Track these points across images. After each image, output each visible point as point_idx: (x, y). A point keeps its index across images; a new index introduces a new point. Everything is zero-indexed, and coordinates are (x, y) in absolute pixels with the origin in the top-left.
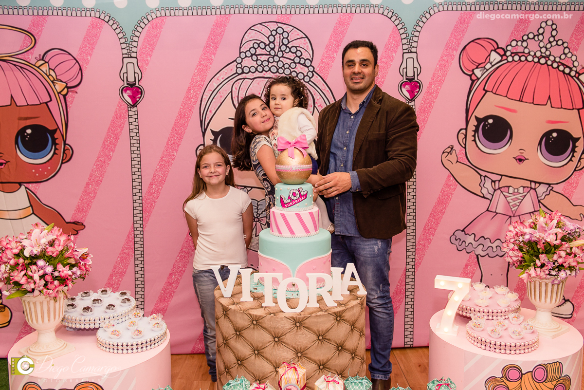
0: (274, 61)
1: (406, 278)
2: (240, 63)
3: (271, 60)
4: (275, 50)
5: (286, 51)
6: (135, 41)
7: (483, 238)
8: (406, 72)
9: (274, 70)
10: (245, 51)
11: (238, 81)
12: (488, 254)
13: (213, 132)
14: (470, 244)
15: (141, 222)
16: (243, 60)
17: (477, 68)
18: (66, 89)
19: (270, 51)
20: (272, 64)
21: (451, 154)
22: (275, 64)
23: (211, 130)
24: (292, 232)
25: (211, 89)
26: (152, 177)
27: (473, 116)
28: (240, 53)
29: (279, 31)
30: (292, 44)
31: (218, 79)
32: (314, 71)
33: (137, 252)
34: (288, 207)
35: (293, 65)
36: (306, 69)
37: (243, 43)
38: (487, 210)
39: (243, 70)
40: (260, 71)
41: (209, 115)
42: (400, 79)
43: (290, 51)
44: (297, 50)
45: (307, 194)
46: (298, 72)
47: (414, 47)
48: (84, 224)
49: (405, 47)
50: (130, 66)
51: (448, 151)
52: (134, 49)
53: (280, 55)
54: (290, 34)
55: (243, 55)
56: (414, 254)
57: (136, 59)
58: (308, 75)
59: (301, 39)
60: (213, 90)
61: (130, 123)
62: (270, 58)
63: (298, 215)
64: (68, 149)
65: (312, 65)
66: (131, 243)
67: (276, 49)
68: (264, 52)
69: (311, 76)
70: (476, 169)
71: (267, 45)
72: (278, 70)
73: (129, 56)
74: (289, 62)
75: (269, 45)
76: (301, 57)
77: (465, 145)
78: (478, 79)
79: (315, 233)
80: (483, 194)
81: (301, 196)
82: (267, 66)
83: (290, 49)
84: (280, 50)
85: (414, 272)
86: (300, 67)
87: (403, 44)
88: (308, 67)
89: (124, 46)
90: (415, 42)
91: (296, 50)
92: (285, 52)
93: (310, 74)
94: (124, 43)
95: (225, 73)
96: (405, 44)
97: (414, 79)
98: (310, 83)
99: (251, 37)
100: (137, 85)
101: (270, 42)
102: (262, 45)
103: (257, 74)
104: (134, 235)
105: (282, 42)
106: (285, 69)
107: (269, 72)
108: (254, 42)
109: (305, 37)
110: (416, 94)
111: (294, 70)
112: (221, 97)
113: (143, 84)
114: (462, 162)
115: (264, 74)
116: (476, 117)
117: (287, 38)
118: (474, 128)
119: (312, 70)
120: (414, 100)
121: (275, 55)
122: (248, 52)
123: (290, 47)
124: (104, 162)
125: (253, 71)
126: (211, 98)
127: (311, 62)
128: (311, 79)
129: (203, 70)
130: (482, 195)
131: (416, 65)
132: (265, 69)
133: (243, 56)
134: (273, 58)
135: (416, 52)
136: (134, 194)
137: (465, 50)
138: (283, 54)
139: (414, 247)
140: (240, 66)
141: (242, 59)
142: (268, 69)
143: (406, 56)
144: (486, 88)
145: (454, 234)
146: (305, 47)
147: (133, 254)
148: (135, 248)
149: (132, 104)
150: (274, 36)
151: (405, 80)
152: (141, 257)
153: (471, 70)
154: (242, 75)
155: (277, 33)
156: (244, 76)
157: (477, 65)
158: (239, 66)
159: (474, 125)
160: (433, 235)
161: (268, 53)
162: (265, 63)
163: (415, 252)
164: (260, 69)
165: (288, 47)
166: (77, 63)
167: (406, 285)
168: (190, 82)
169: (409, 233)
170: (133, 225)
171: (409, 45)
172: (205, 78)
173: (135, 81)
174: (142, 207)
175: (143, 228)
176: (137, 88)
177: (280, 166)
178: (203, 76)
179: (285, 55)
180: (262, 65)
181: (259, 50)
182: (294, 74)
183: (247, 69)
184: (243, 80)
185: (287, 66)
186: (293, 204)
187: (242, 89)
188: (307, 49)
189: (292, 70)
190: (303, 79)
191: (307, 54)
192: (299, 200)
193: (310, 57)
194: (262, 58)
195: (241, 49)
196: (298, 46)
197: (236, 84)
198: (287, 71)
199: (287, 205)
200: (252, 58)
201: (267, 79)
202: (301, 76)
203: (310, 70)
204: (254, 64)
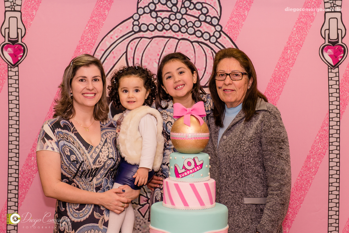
0: (176, 18)
2: (138, 20)
3: (173, 17)
4: (178, 6)
5: (191, 8)
8: (329, 34)
9: (176, 28)
10: (143, 7)
11: (135, 40)
15: (16, 200)
16: (141, 17)
19: (172, 7)
20: (174, 22)
22: (177, 22)
24: (186, 204)
25: (103, 49)
26: (32, 147)
28: (138, 8)
31: (111, 38)
32: (221, 30)
34: (182, 177)
35: (198, 24)
36: (213, 28)
39: (140, 27)
40: (160, 29)
42: (321, 42)
43: (195, 7)
44: (203, 7)
45: (202, 164)
46: (203, 32)
47: (338, 6)
49: (328, 5)
50: (13, 21)
52: (18, 2)
53: (183, 11)
55: (141, 11)
57: (20, 13)
58: (215, 35)
60: (105, 50)
61: (9, 85)
63: (193, 186)
65: (220, 23)
66: (3, 224)
67: (179, 5)
68: (165, 8)
69: (218, 37)
72: (180, 28)
73: (13, 9)
74: (193, 19)
76: (207, 15)
79: (210, 207)
81: (196, 166)
82: (168, 24)
83: (195, 5)
84: (183, 6)
86: (206, 26)
87: (325, 3)
88: (215, 26)
91: (201, 7)
92: (189, 9)
93: (217, 34)
95: (119, 31)
96: (328, 2)
97: (338, 42)
98: (217, 44)
100: (20, 42)
103: (156, 33)
106: (189, 27)
107: (170, 30)
110: (340, 59)
111: (199, 29)
112: (114, 57)
113: (26, 41)
115: (165, 33)
119: (219, 30)
120: (338, 67)
121: (177, 12)
122: (147, 8)
123: (195, 3)
125: (151, 29)
127: (219, 20)
128: (218, 40)
129: (95, 27)
131: (341, 26)
132: (165, 27)
133: (141, 12)
134: (175, 15)
135: (340, 12)
136: (9, 167)
138: (187, 11)
140: (138, 24)
141: (140, 15)
142: (169, 27)
143: (329, 16)
146: (213, 3)
149: (13, 64)
154: (139, 33)
156: (141, 34)
158: (136, 23)
161: (170, 9)
162: (166, 21)
164: (160, 27)
165: (193, 3)
168: (80, 39)
169: (331, 224)
170: (6, 203)
171: (332, 4)
172: (97, 36)
173: (18, 37)
174: (18, 182)
175: (17, 206)
176: (20, 45)
177: (175, 133)
178: (94, 34)
179: (189, 12)
180: (162, 23)
181: (159, 5)
182: (199, 34)
183: (145, 27)
184: (140, 39)
185: (190, 24)
186: (187, 173)
187: (138, 49)
188: (215, 6)
189: (196, 29)
190: (209, 39)
191: (214, 12)
192: (194, 170)
193: (218, 15)
194: (162, 15)
195: (139, 4)
196: (204, 2)
197: (132, 43)
198: (191, 30)
199: (181, 175)
200: (151, 15)
201: (168, 39)
202: (206, 36)
203: (217, 29)
204: (154, 21)
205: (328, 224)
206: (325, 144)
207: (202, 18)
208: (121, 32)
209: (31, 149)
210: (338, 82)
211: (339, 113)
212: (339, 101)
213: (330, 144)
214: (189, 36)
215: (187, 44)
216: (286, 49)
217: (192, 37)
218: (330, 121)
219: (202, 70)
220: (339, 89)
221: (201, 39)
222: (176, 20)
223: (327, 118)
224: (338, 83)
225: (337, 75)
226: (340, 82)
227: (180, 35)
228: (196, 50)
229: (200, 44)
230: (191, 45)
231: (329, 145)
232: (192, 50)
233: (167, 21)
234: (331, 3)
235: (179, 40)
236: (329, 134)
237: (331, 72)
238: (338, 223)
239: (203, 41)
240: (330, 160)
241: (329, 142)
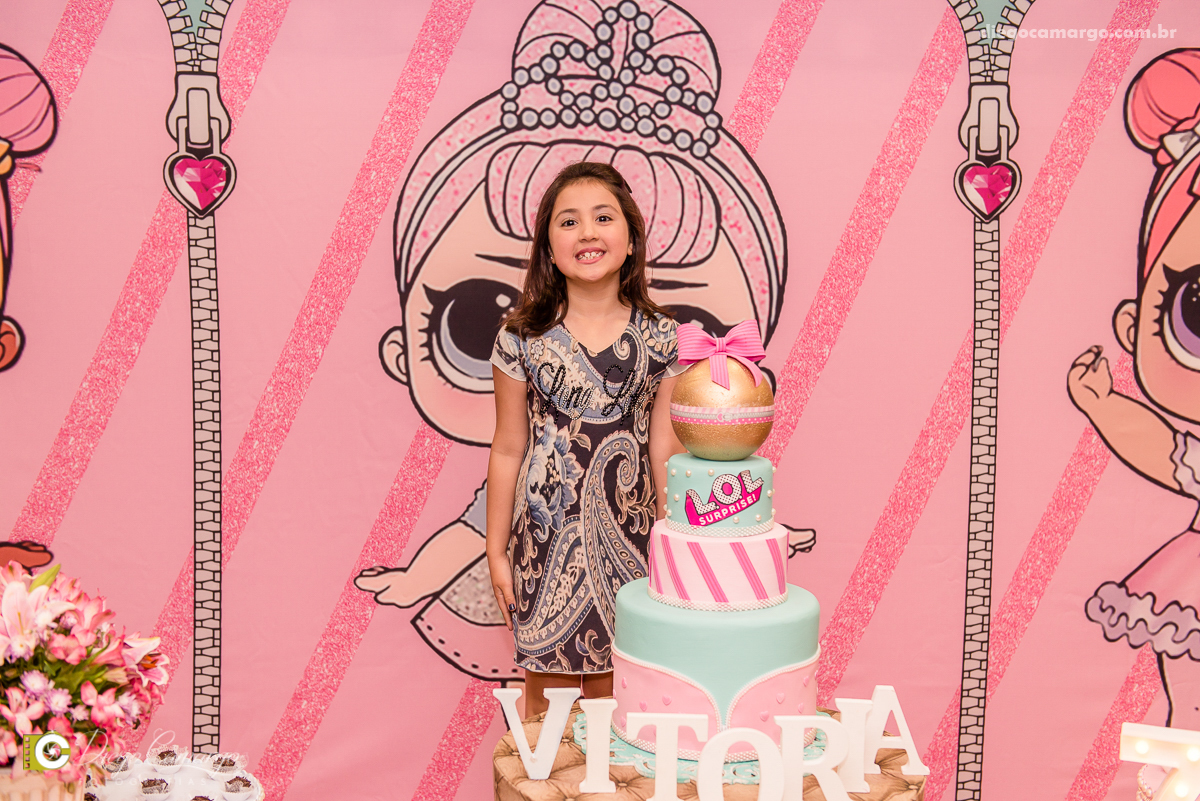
0: (609, 96)
1: (961, 715)
2: (513, 100)
3: (601, 92)
4: (613, 63)
5: (644, 69)
6: (213, 28)
7: (1175, 607)
8: (978, 139)
9: (608, 120)
10: (527, 66)
11: (507, 151)
12: (1188, 651)
13: (431, 294)
14: (1141, 623)
16: (523, 91)
17: (1173, 131)
18: (8, 160)
19: (599, 66)
20: (605, 105)
21: (1095, 371)
22: (611, 103)
23: (424, 286)
24: (719, 595)
25: (428, 171)
26: (252, 417)
27: (1159, 265)
28: (514, 70)
29: (626, 10)
30: (662, 49)
31: (448, 144)
32: (720, 127)
33: (200, 633)
34: (707, 524)
35: (662, 110)
36: (699, 120)
37: (523, 41)
38: (1191, 529)
39: (519, 118)
40: (570, 122)
41: (420, 245)
42: (959, 157)
43: (655, 68)
44: (675, 68)
45: (760, 489)
46: (675, 130)
47: (1000, 69)
48: (49, 549)
49: (977, 67)
50: (197, 99)
51: (1088, 362)
52: (210, 51)
53: (627, 77)
54: (656, 21)
55: (521, 77)
56: (985, 648)
57: (215, 79)
58: (705, 137)
59: (687, 36)
60: (433, 174)
61: (192, 263)
62: (599, 88)
63: (738, 549)
64: (10, 332)
65: (715, 109)
66: (185, 606)
67: (617, 63)
68: (581, 69)
69: (711, 142)
70: (1161, 412)
71: (591, 50)
72: (619, 120)
73: (196, 69)
74: (652, 98)
75: (595, 50)
76: (685, 87)
77: (1135, 345)
78: (1175, 162)
79: (779, 597)
80: (1180, 484)
81: (745, 494)
82: (590, 108)
83: (655, 62)
84: (626, 65)
85: (985, 698)
86: (682, 115)
87: (970, 60)
88: (704, 116)
89: (181, 39)
90: (1004, 54)
91: (670, 67)
92: (642, 72)
93: (710, 137)
94: (180, 32)
95: (469, 127)
96: (977, 59)
97: (998, 157)
98: (709, 160)
99: (547, 27)
100: (216, 153)
101: (600, 43)
102: (577, 51)
103: (560, 132)
104: (195, 582)
105: (634, 43)
106: (640, 118)
107: (595, 125)
108: (553, 39)
109: (698, 29)
110: (1002, 199)
111: (666, 122)
112: (456, 193)
113: (233, 150)
114: (1124, 392)
115: (581, 133)
116: (1166, 268)
117: (647, 32)
118: (1160, 300)
119: (714, 125)
120: (997, 218)
121: (612, 80)
122: (537, 69)
123: (655, 57)
124: (115, 372)
125: (548, 123)
126: (427, 197)
127: (714, 101)
128: (712, 151)
129: (407, 116)
130: (1177, 487)
132: (583, 117)
133: (521, 80)
134: (607, 87)
135: (1006, 84)
136: (197, 466)
137: (1141, 82)
138: (636, 77)
139: (986, 628)
140: (513, 108)
141: (519, 87)
142: (592, 117)
143: (979, 92)
144: (1195, 190)
145: (1096, 594)
146: (698, 58)
147: (191, 639)
148: (195, 621)
149: (200, 208)
150: (610, 25)
151: (973, 160)
152: (214, 646)
153: (1156, 137)
154: (517, 133)
155: (620, 15)
156: (522, 135)
157: (1174, 122)
158: (510, 106)
159: (1161, 292)
160: (1040, 594)
161: (594, 73)
162: (584, 102)
163: (988, 642)
164: (569, 117)
165: (650, 57)
166: (42, 86)
167: (960, 734)
168: (370, 147)
169: (973, 590)
170: (192, 555)
171: (988, 63)
172: (412, 138)
173: (211, 140)
174: (220, 503)
175: (220, 562)
176: (217, 162)
177: (687, 407)
178: (406, 133)
179: (642, 80)
180: (574, 108)
181: (567, 62)
182: (665, 135)
183: (533, 118)
184: (520, 146)
185: (644, 110)
186: (722, 515)
187: (516, 172)
188: (704, 65)
189: (659, 123)
190: (690, 148)
191: (703, 79)
192: (740, 505)
193: (712, 87)
194: (575, 87)
195: (518, 59)
196: (679, 54)
197: (500, 158)
198: (646, 126)
199: (705, 519)
200: (547, 87)
201: (590, 147)
202: (683, 140)
203: (710, 124)
204: (553, 102)
205: (967, 590)
206: (963, 402)
207: (674, 95)
208: (472, 129)
209: (252, 421)
210: (996, 255)
211: (998, 330)
212: (999, 301)
213: (975, 402)
214: (640, 139)
215: (636, 160)
216: (876, 173)
217: (648, 143)
218: (975, 347)
219: (672, 224)
220: (999, 271)
221: (671, 149)
222: (610, 100)
223: (970, 340)
224: (996, 258)
225: (996, 238)
226: (1002, 254)
227: (619, 138)
228: (657, 175)
229: (668, 159)
230: (646, 161)
231: (973, 406)
232: (648, 175)
233: (586, 102)
234: (984, 62)
235: (617, 149)
236: (974, 380)
237: (981, 230)
238: (990, 589)
239: (675, 152)
240: (974, 440)
241: (973, 399)
